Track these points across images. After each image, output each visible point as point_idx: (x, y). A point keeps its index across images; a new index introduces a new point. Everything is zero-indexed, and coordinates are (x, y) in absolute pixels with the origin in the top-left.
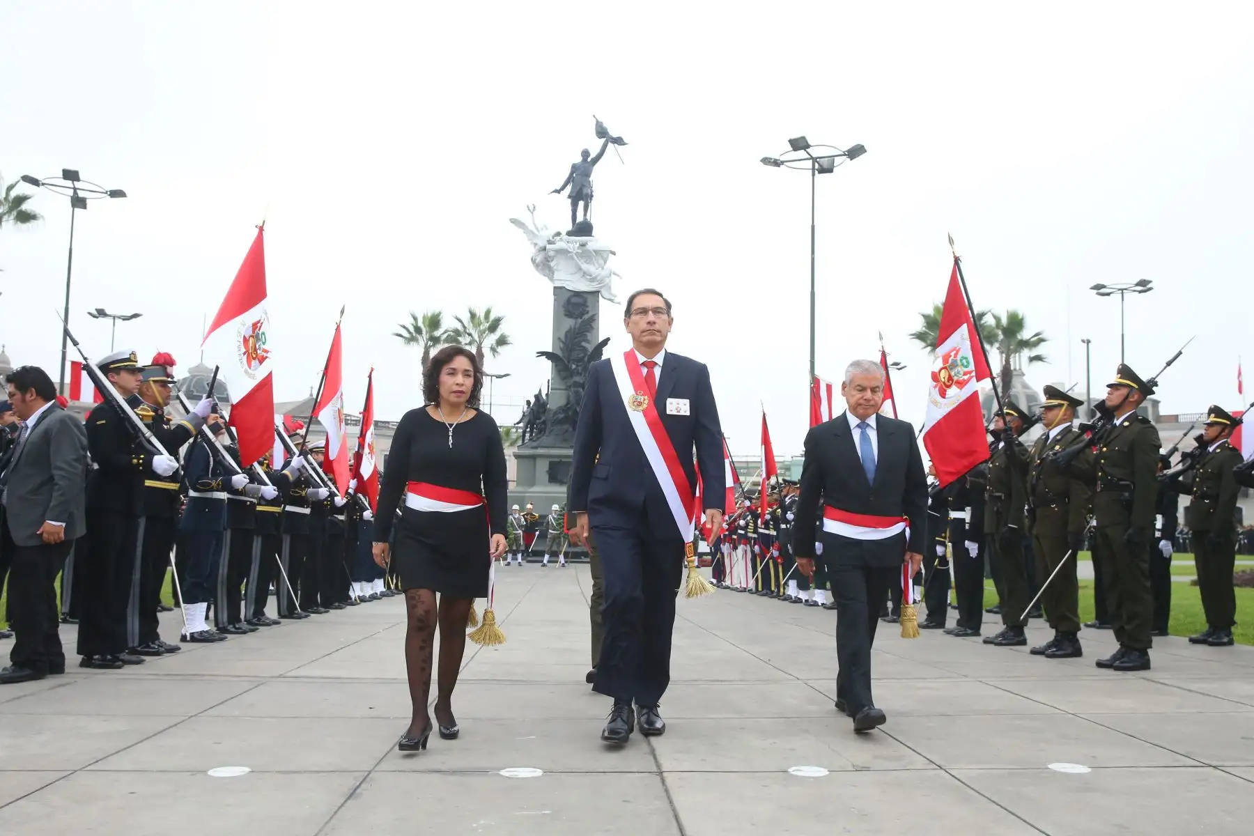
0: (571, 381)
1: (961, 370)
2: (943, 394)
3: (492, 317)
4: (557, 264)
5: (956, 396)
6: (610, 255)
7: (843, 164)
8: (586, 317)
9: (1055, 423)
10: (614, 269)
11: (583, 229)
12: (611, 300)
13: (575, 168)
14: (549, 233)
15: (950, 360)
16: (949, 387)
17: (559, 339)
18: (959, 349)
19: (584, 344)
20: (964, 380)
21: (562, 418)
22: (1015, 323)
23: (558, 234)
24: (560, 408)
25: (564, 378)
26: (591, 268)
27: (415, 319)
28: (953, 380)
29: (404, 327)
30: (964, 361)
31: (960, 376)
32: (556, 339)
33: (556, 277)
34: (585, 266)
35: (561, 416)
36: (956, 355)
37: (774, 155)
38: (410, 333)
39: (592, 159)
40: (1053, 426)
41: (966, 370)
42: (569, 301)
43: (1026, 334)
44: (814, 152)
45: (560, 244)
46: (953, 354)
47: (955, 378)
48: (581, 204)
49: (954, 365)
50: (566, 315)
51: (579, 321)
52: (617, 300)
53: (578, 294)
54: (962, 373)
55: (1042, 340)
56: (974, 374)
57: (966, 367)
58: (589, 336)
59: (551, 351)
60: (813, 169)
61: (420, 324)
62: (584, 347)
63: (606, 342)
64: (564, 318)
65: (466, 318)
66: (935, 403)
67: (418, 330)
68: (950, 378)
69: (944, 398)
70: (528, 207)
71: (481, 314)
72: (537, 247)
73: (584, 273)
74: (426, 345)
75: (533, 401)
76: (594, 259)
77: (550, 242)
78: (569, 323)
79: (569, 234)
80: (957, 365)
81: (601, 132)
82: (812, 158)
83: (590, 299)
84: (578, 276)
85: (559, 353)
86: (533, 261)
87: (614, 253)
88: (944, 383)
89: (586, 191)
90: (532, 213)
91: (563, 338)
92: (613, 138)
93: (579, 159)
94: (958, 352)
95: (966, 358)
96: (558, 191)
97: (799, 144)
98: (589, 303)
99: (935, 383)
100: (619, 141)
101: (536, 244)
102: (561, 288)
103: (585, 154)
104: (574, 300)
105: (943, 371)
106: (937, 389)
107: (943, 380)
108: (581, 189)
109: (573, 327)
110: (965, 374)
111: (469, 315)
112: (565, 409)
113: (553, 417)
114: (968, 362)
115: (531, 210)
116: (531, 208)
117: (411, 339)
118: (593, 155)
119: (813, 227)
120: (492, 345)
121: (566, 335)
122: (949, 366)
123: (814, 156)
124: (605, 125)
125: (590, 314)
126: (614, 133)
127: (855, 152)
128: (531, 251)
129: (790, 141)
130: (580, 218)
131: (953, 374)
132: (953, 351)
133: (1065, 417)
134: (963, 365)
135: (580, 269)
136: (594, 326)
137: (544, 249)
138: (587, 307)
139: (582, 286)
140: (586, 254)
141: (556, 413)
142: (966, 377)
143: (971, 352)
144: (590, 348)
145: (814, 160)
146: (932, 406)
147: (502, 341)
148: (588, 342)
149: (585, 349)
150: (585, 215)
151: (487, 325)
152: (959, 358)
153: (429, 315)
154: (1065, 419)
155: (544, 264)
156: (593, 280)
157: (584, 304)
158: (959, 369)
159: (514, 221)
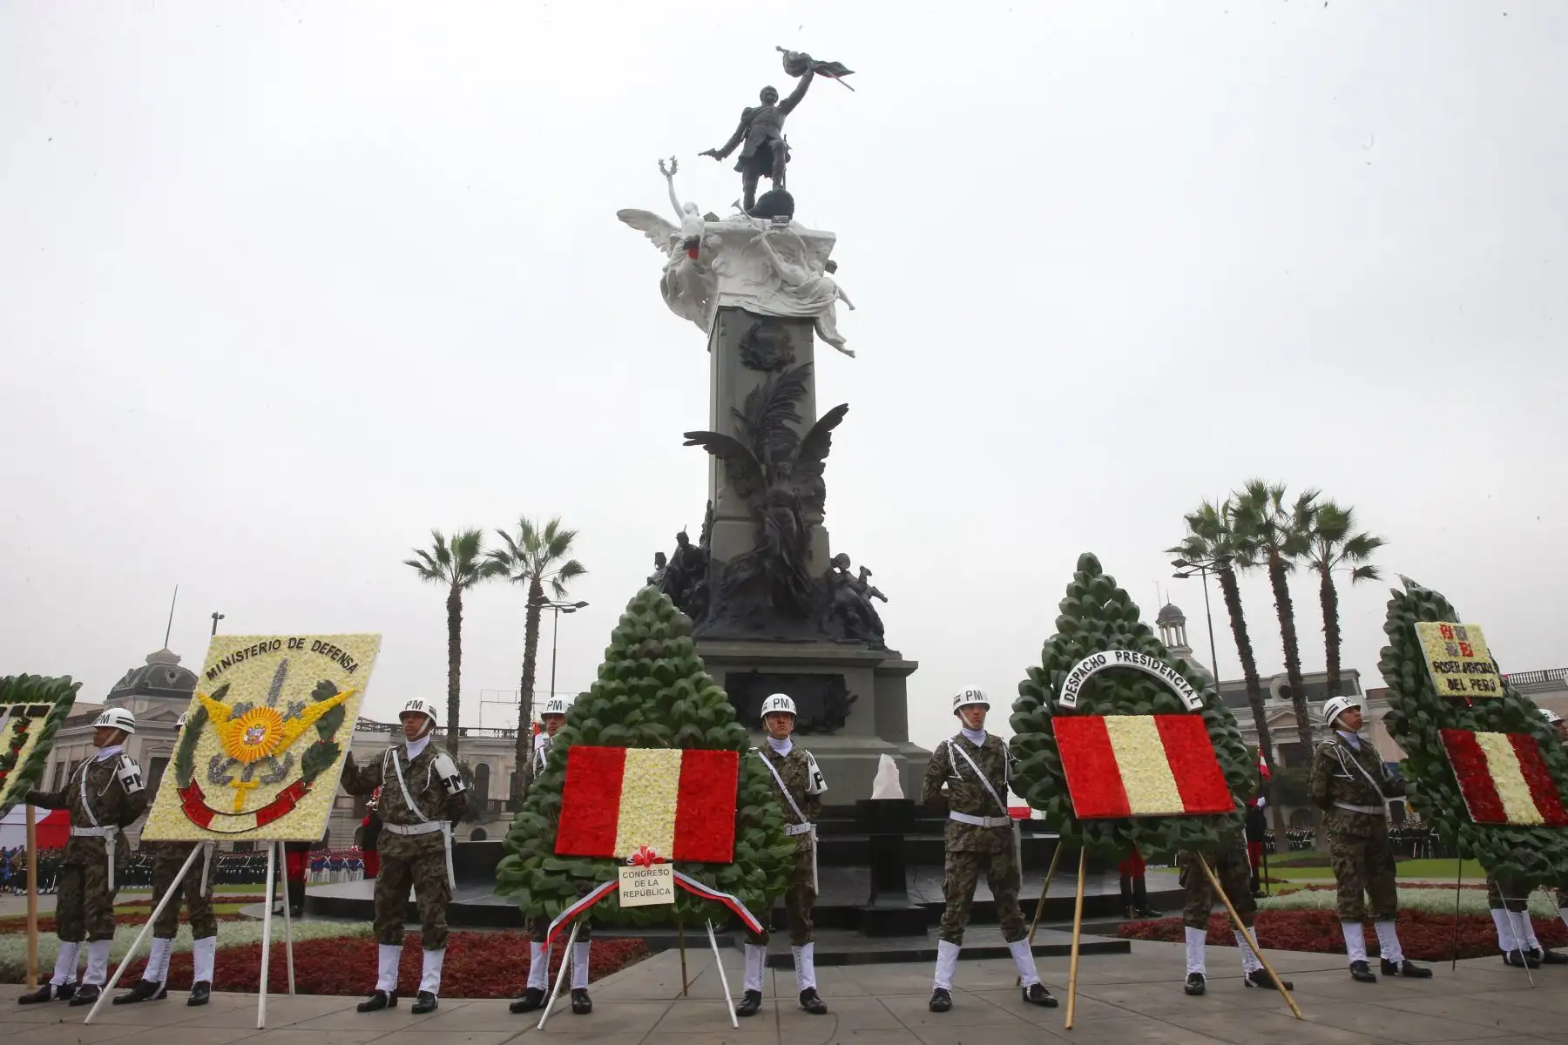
0: (766, 496)
3: (558, 532)
4: (724, 264)
8: (790, 368)
13: (749, 116)
17: (733, 410)
19: (787, 423)
21: (747, 580)
24: (740, 557)
25: (745, 495)
27: (440, 541)
29: (423, 554)
33: (715, 301)
34: (785, 267)
35: (746, 574)
38: (431, 561)
39: (782, 103)
42: (752, 336)
45: (732, 224)
48: (765, 172)
50: (747, 363)
51: (775, 376)
53: (771, 323)
58: (798, 409)
59: (710, 431)
61: (447, 545)
62: (789, 430)
63: (837, 414)
64: (742, 368)
65: (516, 534)
67: (443, 555)
70: (661, 163)
71: (540, 530)
72: (679, 245)
73: (784, 282)
74: (455, 581)
76: (802, 255)
78: (753, 380)
83: (793, 332)
84: (771, 288)
90: (669, 176)
91: (740, 408)
92: (821, 68)
93: (756, 102)
96: (720, 155)
98: (793, 341)
100: (834, 71)
102: (735, 309)
103: (769, 95)
104: (764, 334)
108: (763, 150)
109: (761, 387)
111: (521, 530)
112: (753, 557)
113: (725, 577)
116: (668, 167)
117: (434, 573)
120: (555, 579)
121: (746, 404)
125: (797, 365)
126: (821, 61)
136: (805, 386)
138: (793, 348)
139: (782, 306)
141: (731, 571)
144: (802, 432)
147: (572, 569)
148: (797, 419)
149: (791, 433)
151: (550, 546)
153: (462, 535)
157: (782, 343)
159: (627, 216)
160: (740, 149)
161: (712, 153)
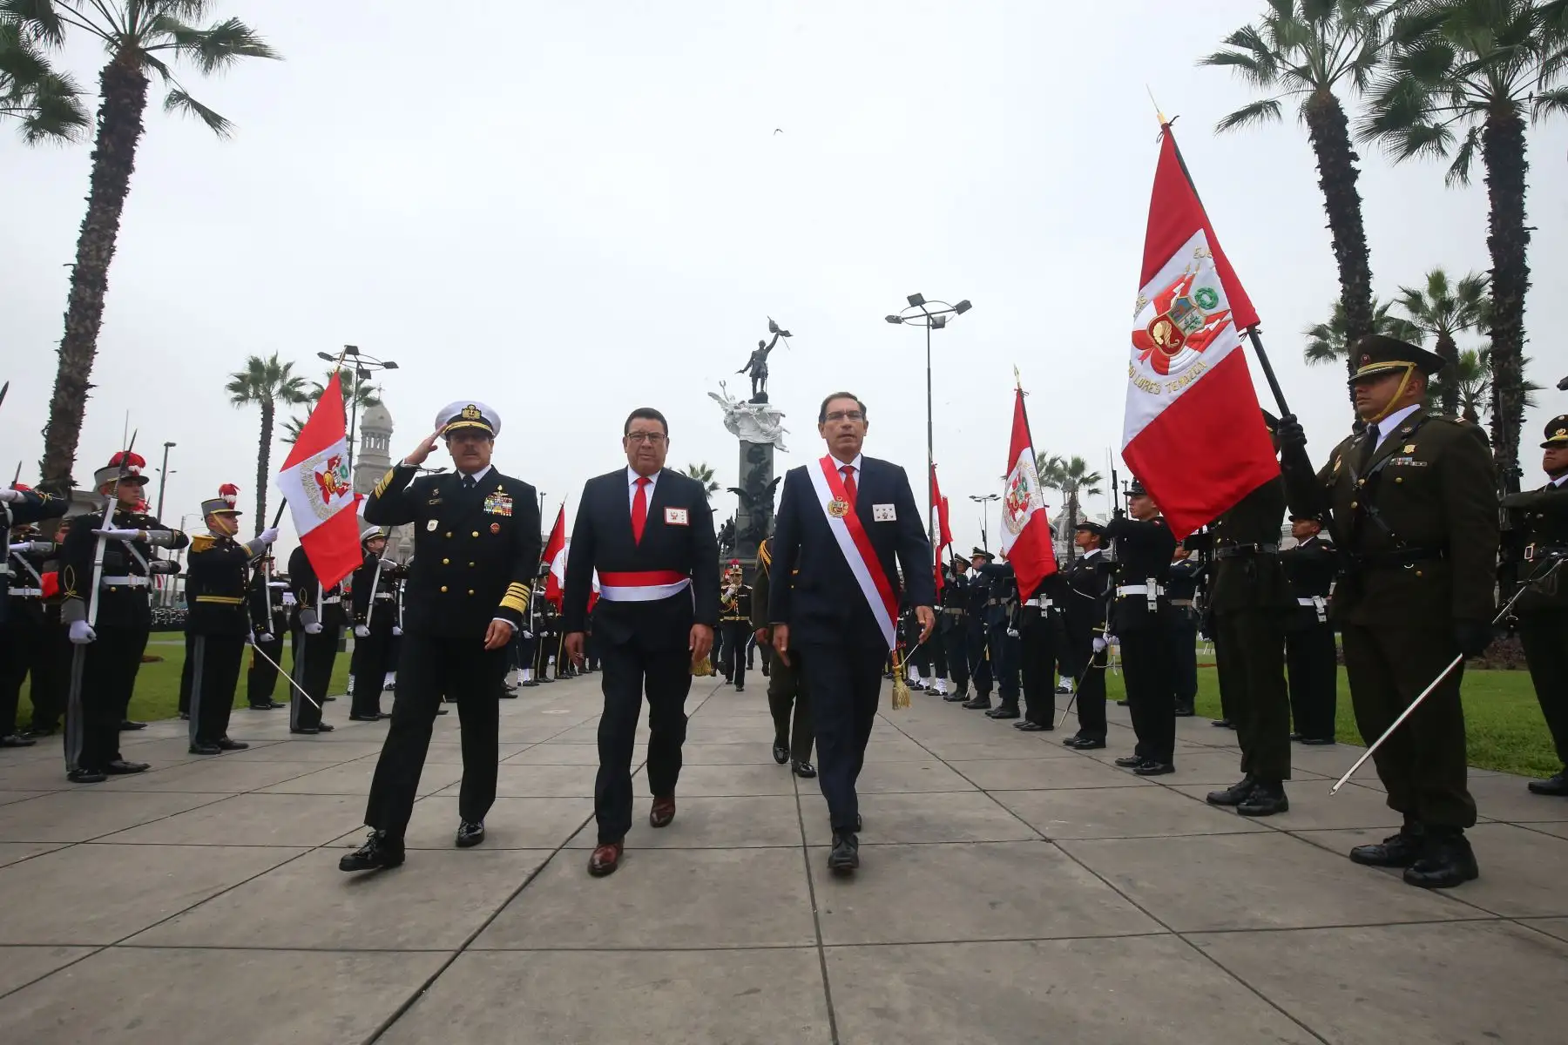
0: (753, 509)
1: (1201, 314)
2: (1161, 367)
3: (706, 470)
4: (741, 424)
5: (1190, 364)
6: (781, 417)
7: (953, 319)
8: (764, 462)
9: (1389, 406)
10: (784, 427)
11: (761, 398)
12: (782, 450)
13: (754, 354)
14: (738, 401)
15: (1173, 301)
16: (1175, 351)
17: (744, 478)
18: (1192, 279)
19: (762, 482)
20: (1208, 331)
22: (1078, 466)
23: (743, 402)
24: (745, 529)
25: (748, 507)
26: (767, 426)
28: (1182, 338)
30: (1206, 298)
31: (1199, 326)
32: (742, 479)
33: (741, 432)
34: (762, 425)
35: (747, 535)
36: (1185, 291)
37: (896, 313)
39: (767, 347)
40: (1386, 410)
41: (1213, 311)
42: (751, 450)
43: (1087, 474)
44: (929, 308)
45: (744, 409)
46: (1177, 290)
47: (1188, 333)
48: (759, 380)
49: (1184, 308)
50: (749, 461)
51: (758, 465)
52: (786, 449)
53: (757, 445)
54: (1202, 319)
55: (1098, 478)
56: (1229, 316)
57: (1212, 306)
58: (766, 476)
59: (738, 487)
60: (928, 326)
62: (763, 484)
64: (748, 463)
66: (1146, 386)
68: (1176, 334)
69: (1166, 373)
70: (720, 382)
72: (728, 413)
73: (762, 430)
75: (726, 525)
76: (769, 420)
77: (736, 408)
78: (751, 467)
79: (750, 402)
80: (1191, 307)
81: (774, 328)
82: (927, 314)
83: (766, 448)
84: (758, 432)
85: (745, 490)
86: (725, 422)
87: (784, 416)
88: (1163, 346)
89: (763, 370)
90: (723, 387)
91: (747, 478)
92: (781, 332)
93: (757, 348)
94: (1188, 284)
95: (1210, 291)
96: (742, 372)
97: (916, 300)
98: (766, 452)
99: (1141, 352)
100: (786, 334)
101: (726, 410)
102: (745, 441)
103: (762, 344)
104: (755, 450)
105: (1159, 325)
106: (1148, 361)
107: (1160, 341)
108: (759, 369)
109: (754, 469)
110: (1209, 320)
112: (749, 529)
113: (741, 535)
114: (1215, 298)
115: (723, 385)
116: (723, 384)
118: (768, 344)
119: (929, 370)
121: (749, 476)
122: (1172, 314)
123: (929, 312)
124: (776, 323)
125: (766, 460)
126: (782, 328)
127: (963, 307)
128: (723, 415)
129: (909, 298)
130: (758, 390)
131: (1181, 325)
132: (1178, 284)
133: (1411, 393)
134: (1203, 305)
135: (759, 427)
136: (768, 469)
137: (732, 413)
138: (765, 455)
139: (761, 440)
140: (764, 417)
141: (742, 532)
142: (1212, 327)
143: (1218, 279)
144: (767, 484)
145: (929, 315)
146: (1139, 393)
148: (765, 480)
149: (763, 486)
150: (762, 387)
151: (702, 476)
152: (1192, 293)
154: (1410, 397)
155: (733, 424)
156: (768, 435)
157: (762, 452)
158: (1195, 313)
159: (711, 394)
160: (750, 369)
161: (741, 371)
